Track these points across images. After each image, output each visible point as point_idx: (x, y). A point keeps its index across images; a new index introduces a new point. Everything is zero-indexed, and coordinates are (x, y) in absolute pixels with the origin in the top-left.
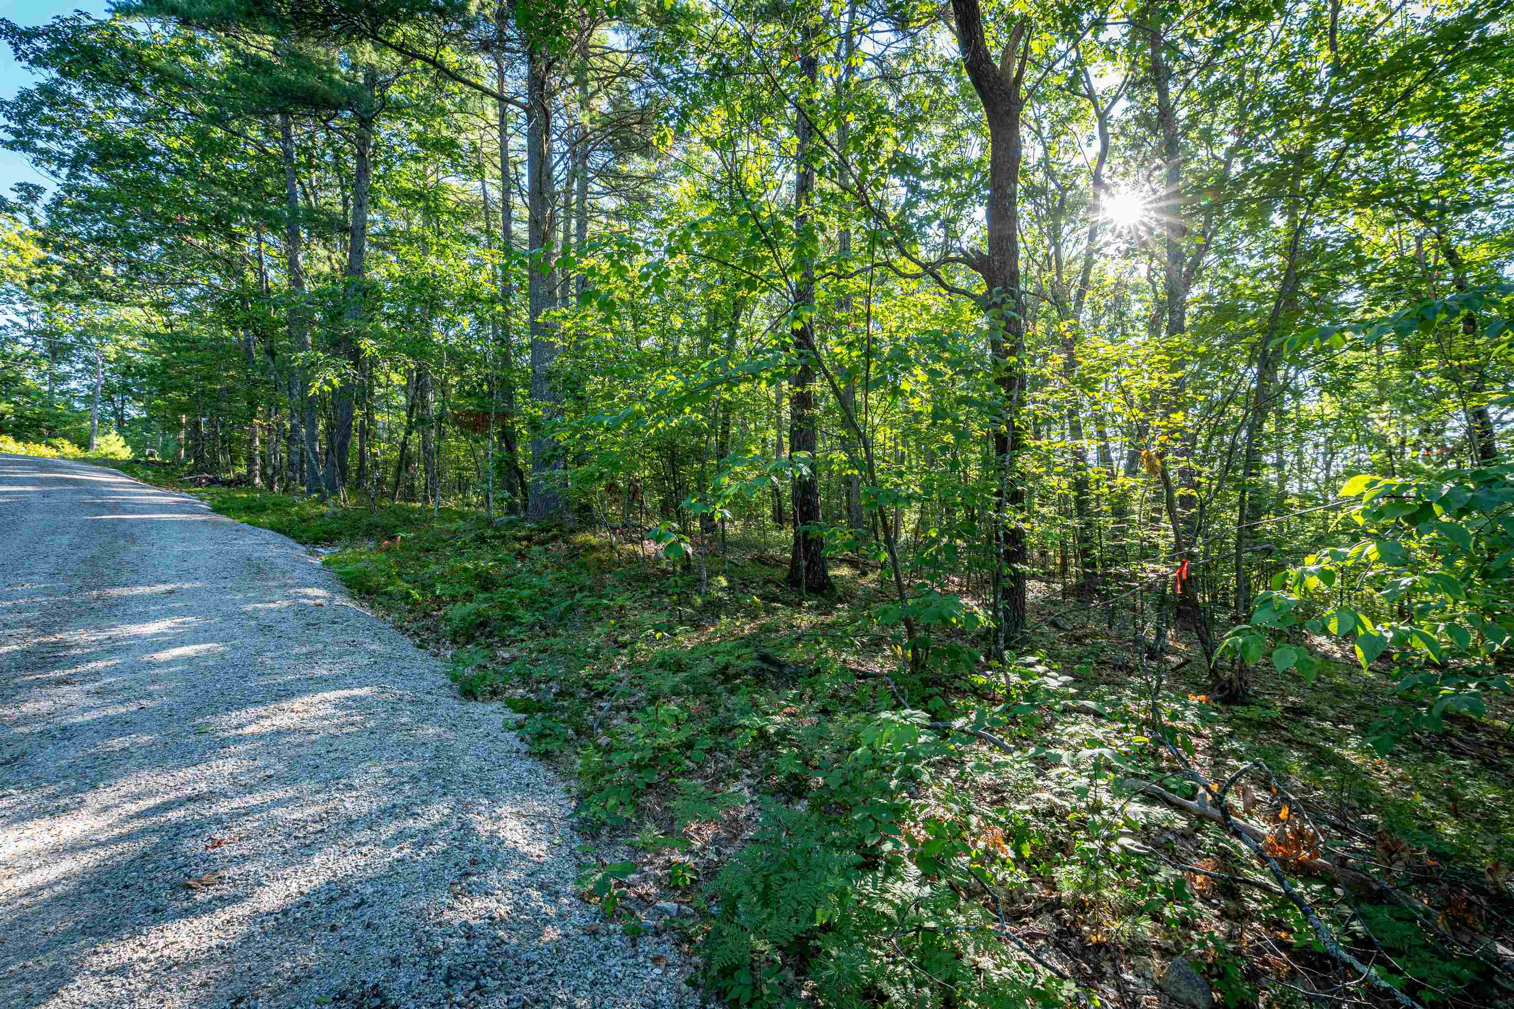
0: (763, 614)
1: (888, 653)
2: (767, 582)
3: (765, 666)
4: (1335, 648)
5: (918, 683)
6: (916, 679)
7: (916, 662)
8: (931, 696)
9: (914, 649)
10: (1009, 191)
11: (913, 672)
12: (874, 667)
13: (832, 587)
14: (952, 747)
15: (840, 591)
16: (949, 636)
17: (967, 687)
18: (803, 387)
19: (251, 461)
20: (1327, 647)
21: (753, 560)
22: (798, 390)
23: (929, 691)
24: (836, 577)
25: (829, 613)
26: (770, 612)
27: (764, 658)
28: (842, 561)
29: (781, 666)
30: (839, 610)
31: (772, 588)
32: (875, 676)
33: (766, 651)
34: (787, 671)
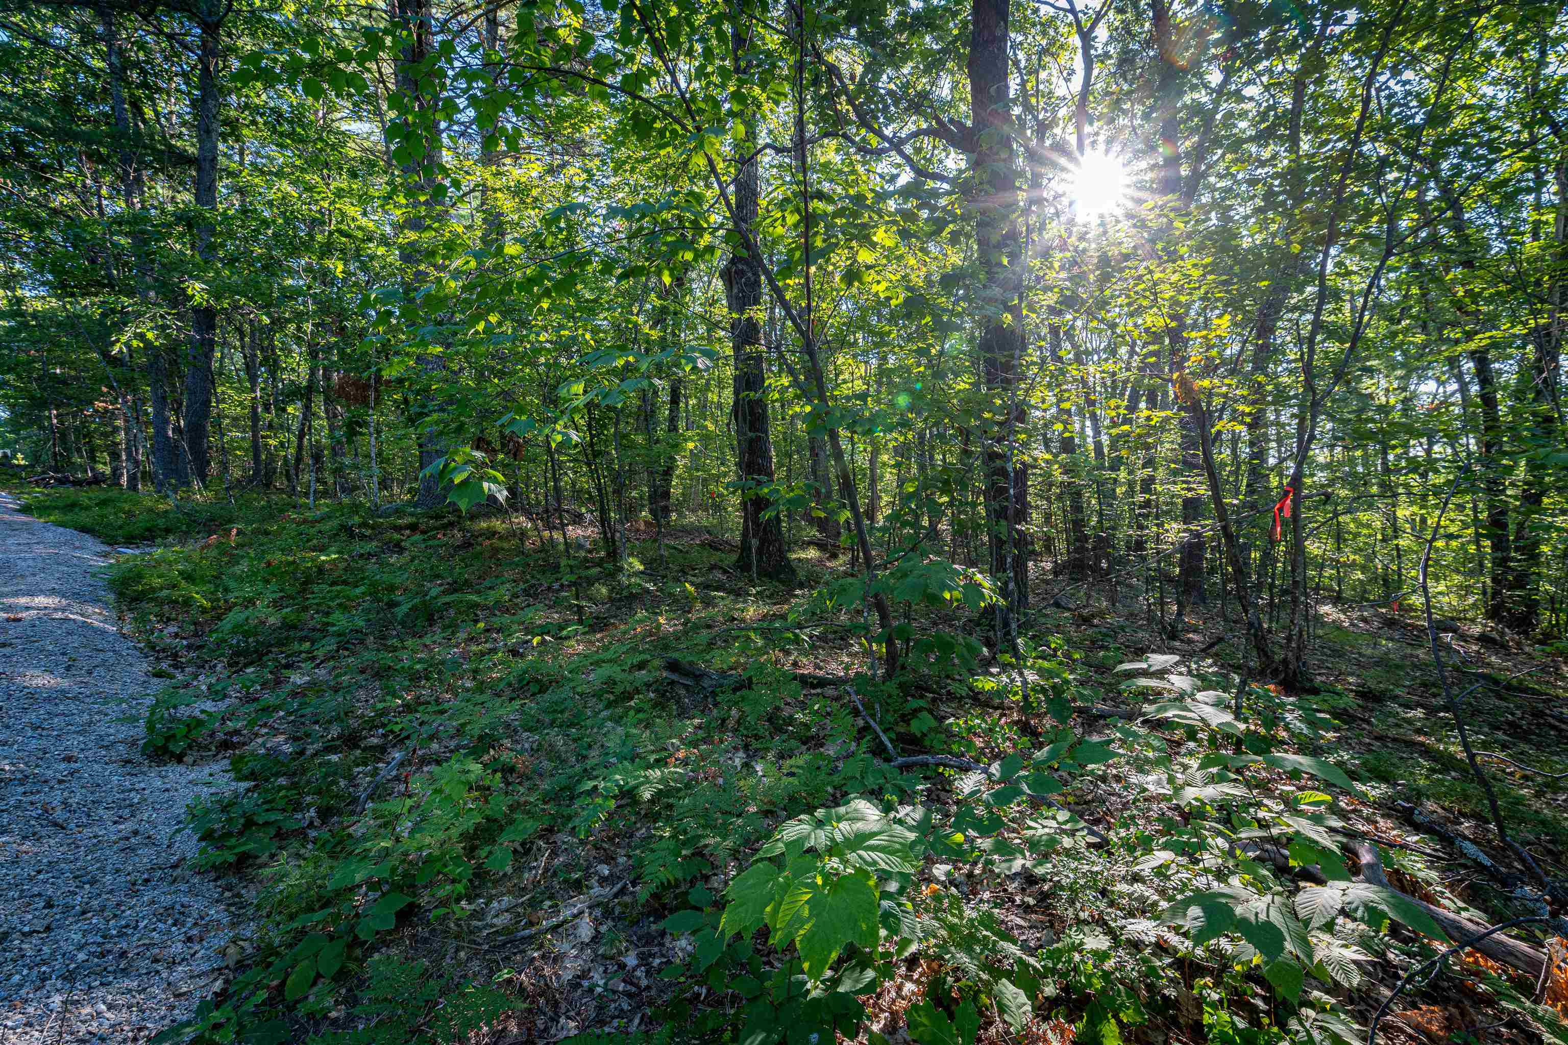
0: (699, 606)
1: (856, 648)
2: (713, 567)
3: (675, 677)
4: (1342, 617)
5: (895, 692)
6: (891, 687)
7: (891, 659)
8: (916, 712)
9: (890, 643)
10: (998, 33)
11: (888, 676)
12: (835, 669)
13: (793, 571)
14: (959, 837)
15: (801, 575)
16: (935, 624)
17: (964, 691)
18: (741, 311)
19: (115, 456)
20: (1335, 616)
21: (703, 545)
22: (735, 315)
23: (914, 703)
24: (799, 560)
25: (786, 601)
26: (708, 603)
27: (673, 666)
28: (810, 543)
29: (698, 676)
30: (796, 596)
31: (719, 575)
32: (836, 682)
33: (675, 655)
34: (706, 683)
